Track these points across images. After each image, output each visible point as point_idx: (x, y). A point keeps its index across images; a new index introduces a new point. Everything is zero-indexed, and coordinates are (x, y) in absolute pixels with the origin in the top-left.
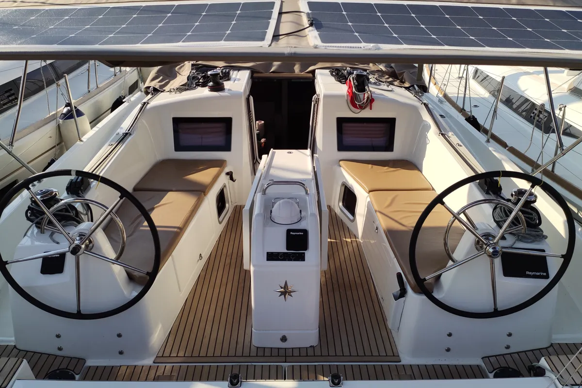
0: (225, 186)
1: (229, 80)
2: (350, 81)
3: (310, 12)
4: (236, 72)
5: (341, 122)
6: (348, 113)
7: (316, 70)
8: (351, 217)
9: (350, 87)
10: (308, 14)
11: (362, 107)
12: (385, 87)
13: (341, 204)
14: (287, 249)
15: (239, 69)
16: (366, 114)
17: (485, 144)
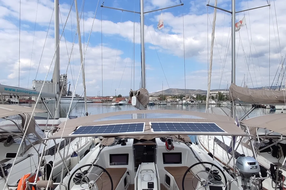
0: (127, 176)
1: (127, 142)
2: (166, 141)
3: (151, 125)
4: (129, 139)
5: (164, 154)
6: (166, 151)
7: (156, 138)
8: (169, 186)
9: (166, 143)
10: (151, 126)
11: (170, 149)
12: (178, 143)
13: (165, 182)
14: (148, 188)
15: (130, 138)
16: (172, 151)
17: (213, 161)
